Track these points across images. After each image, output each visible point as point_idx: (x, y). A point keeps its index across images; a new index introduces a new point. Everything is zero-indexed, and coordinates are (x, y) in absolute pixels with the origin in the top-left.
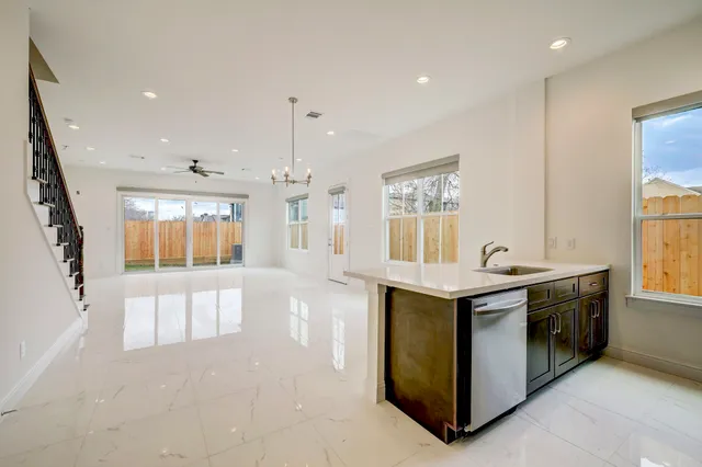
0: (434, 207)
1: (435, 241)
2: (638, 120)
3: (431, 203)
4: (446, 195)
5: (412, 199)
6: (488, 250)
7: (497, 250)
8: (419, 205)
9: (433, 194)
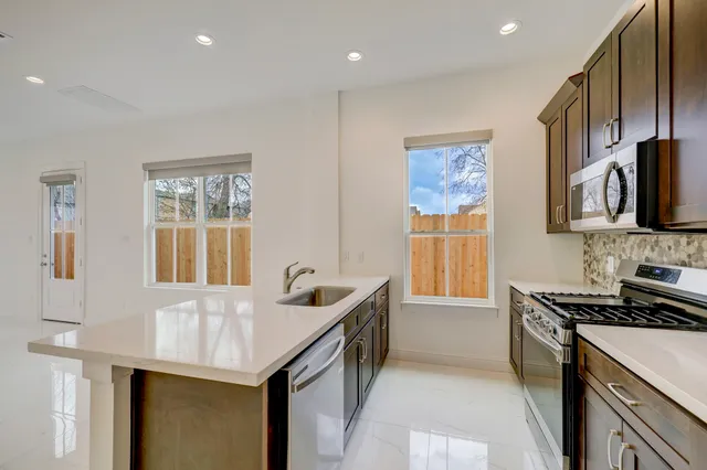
0: (219, 212)
1: (223, 253)
2: (407, 148)
3: (215, 207)
4: (232, 199)
5: (189, 201)
6: (293, 272)
7: (303, 272)
8: (200, 208)
9: (217, 196)
